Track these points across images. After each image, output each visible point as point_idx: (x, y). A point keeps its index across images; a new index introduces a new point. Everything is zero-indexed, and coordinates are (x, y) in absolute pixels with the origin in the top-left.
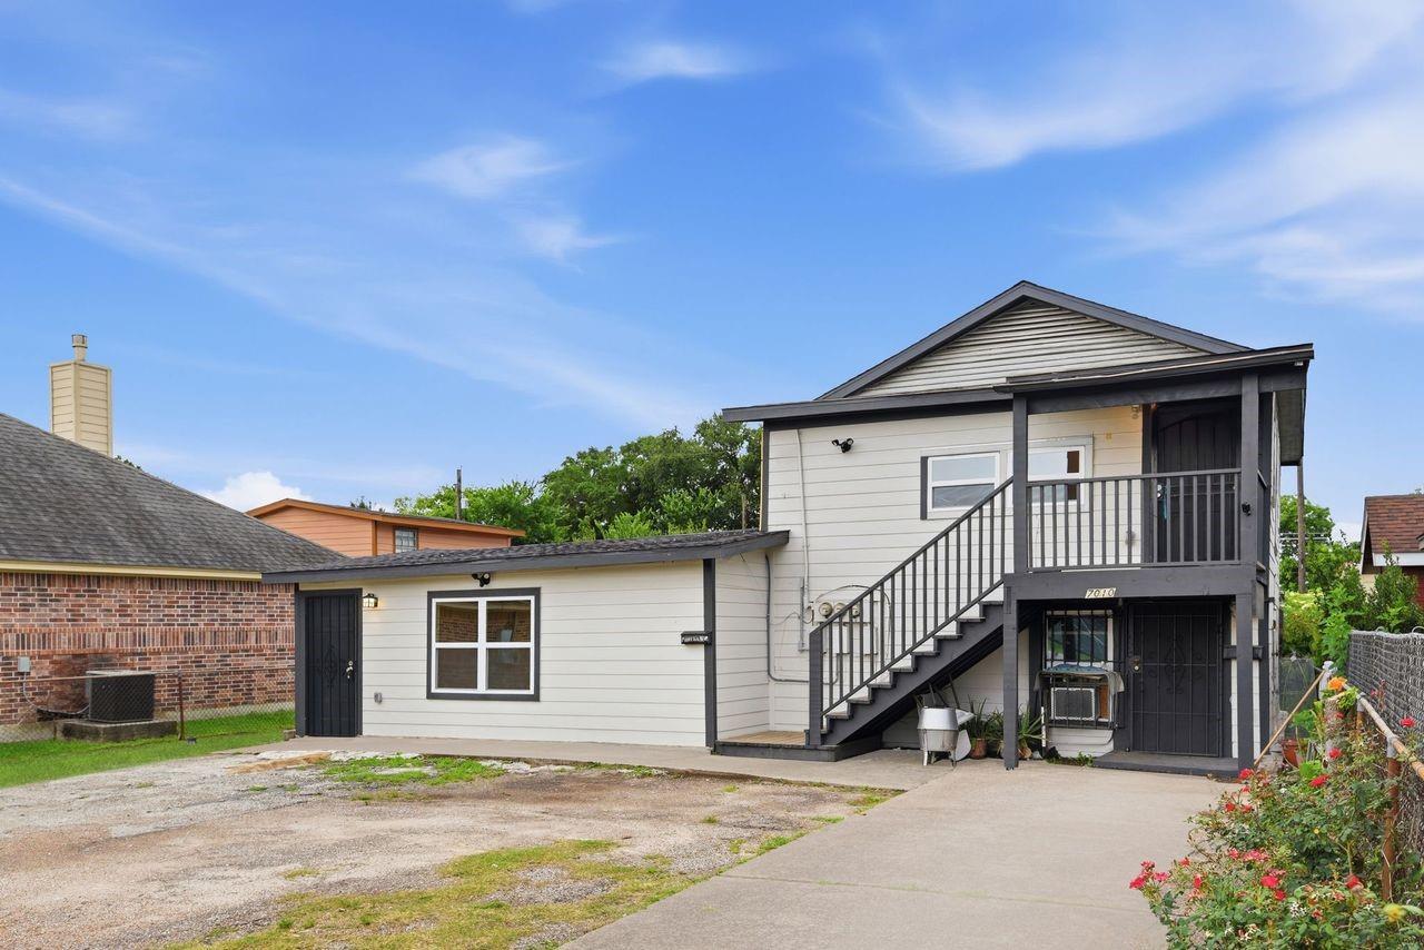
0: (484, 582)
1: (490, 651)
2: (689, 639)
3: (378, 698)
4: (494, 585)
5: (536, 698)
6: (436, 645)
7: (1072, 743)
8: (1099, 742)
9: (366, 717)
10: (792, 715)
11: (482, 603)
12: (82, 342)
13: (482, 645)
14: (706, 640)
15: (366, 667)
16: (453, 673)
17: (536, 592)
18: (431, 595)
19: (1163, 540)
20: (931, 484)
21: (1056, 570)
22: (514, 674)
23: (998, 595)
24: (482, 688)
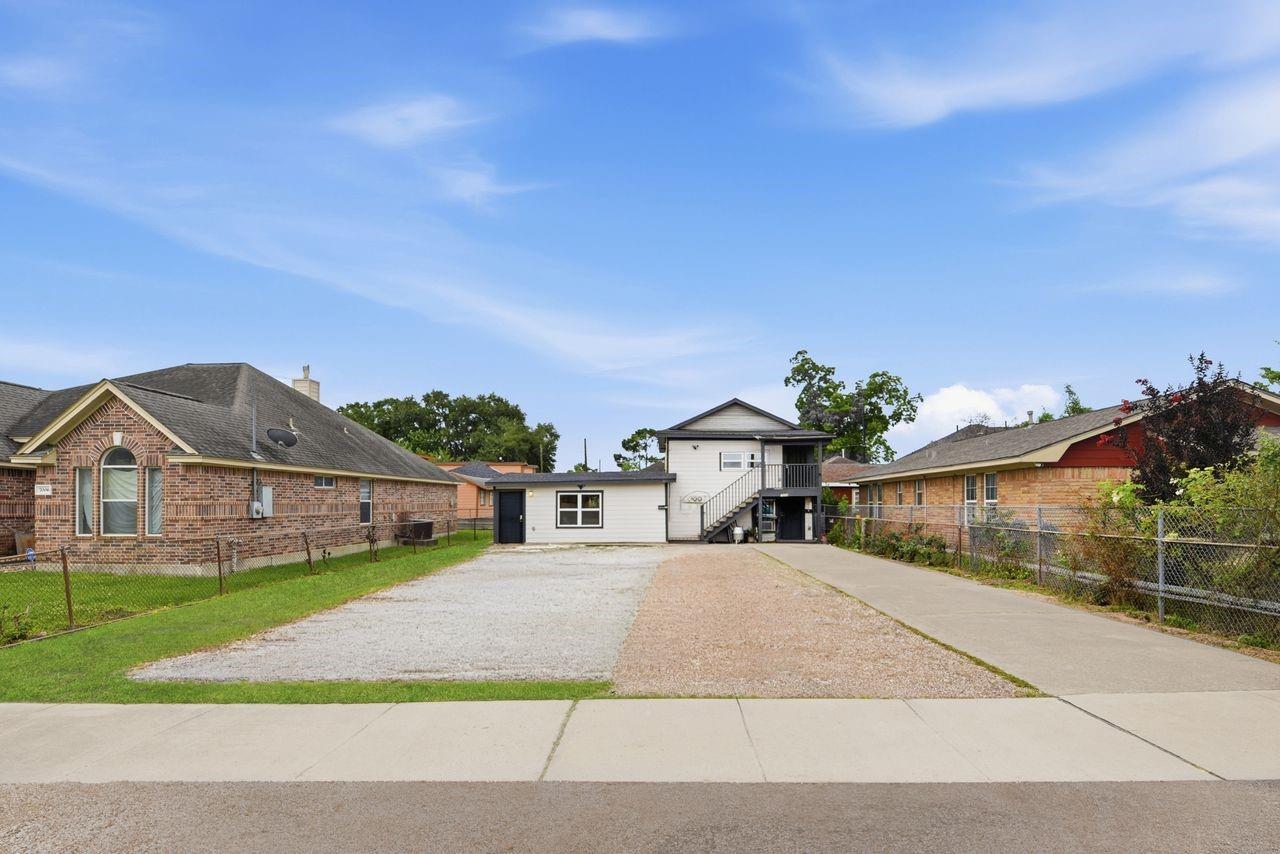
0: (581, 487)
1: (583, 512)
2: (661, 508)
3: (534, 529)
4: (583, 489)
5: (602, 527)
6: (559, 510)
7: (766, 537)
8: (772, 537)
9: (527, 536)
10: (694, 531)
11: (580, 496)
12: (306, 369)
13: (580, 510)
14: (665, 508)
15: (527, 517)
16: (568, 519)
17: (602, 492)
18: (557, 492)
19: (787, 480)
20: (723, 461)
21: (772, 489)
22: (592, 519)
23: (757, 496)
24: (579, 524)
